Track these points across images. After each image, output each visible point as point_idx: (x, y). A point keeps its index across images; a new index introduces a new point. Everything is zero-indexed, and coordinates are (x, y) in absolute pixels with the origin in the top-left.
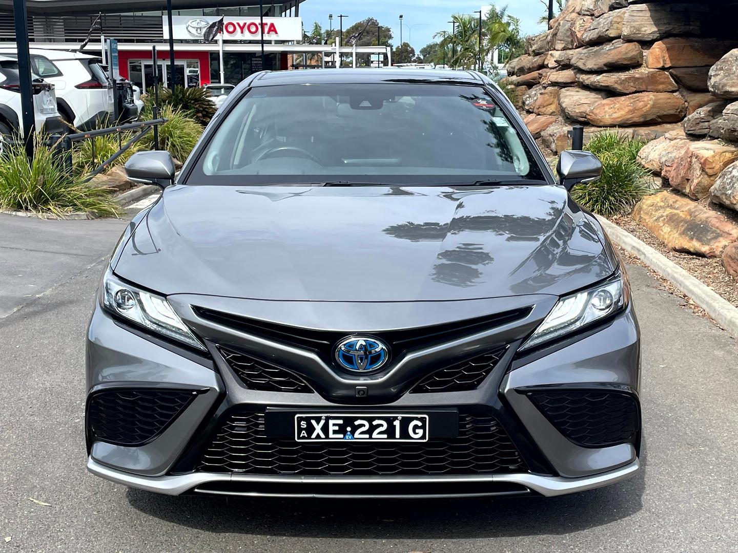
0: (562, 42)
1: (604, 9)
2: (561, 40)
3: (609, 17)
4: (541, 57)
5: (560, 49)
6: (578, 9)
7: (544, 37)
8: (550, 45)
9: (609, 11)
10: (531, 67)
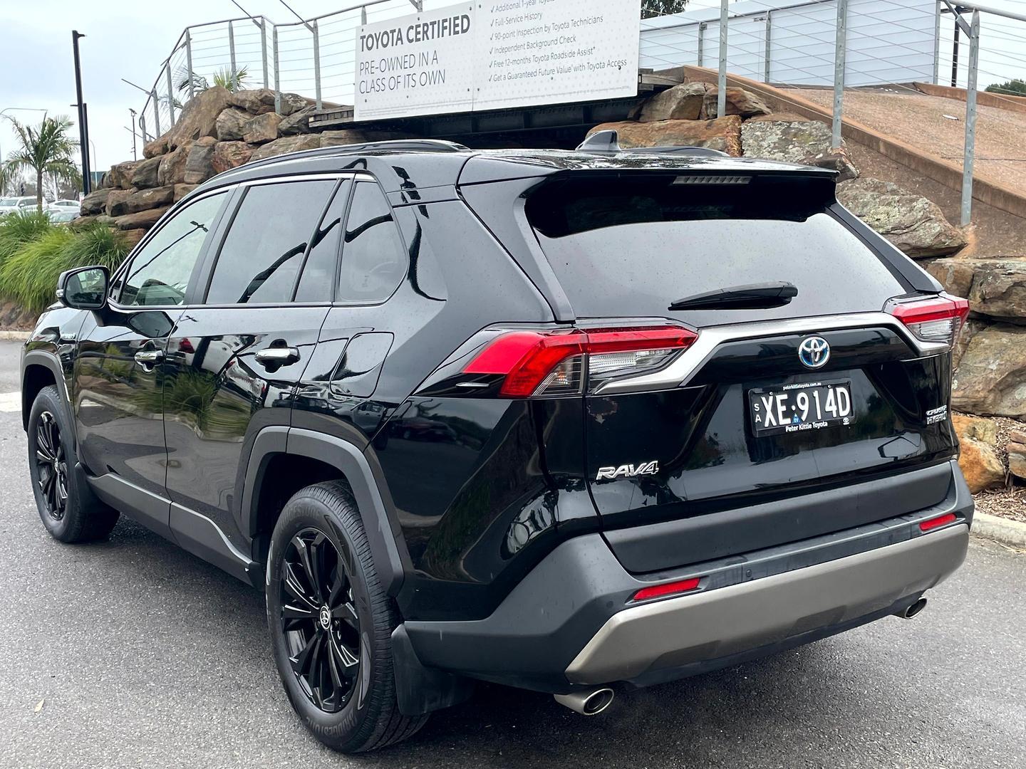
0: (197, 173)
1: (266, 134)
2: (194, 171)
3: (290, 144)
4: (157, 191)
5: (193, 182)
6: (205, 130)
7: (151, 165)
8: (168, 176)
9: (279, 136)
10: (141, 204)
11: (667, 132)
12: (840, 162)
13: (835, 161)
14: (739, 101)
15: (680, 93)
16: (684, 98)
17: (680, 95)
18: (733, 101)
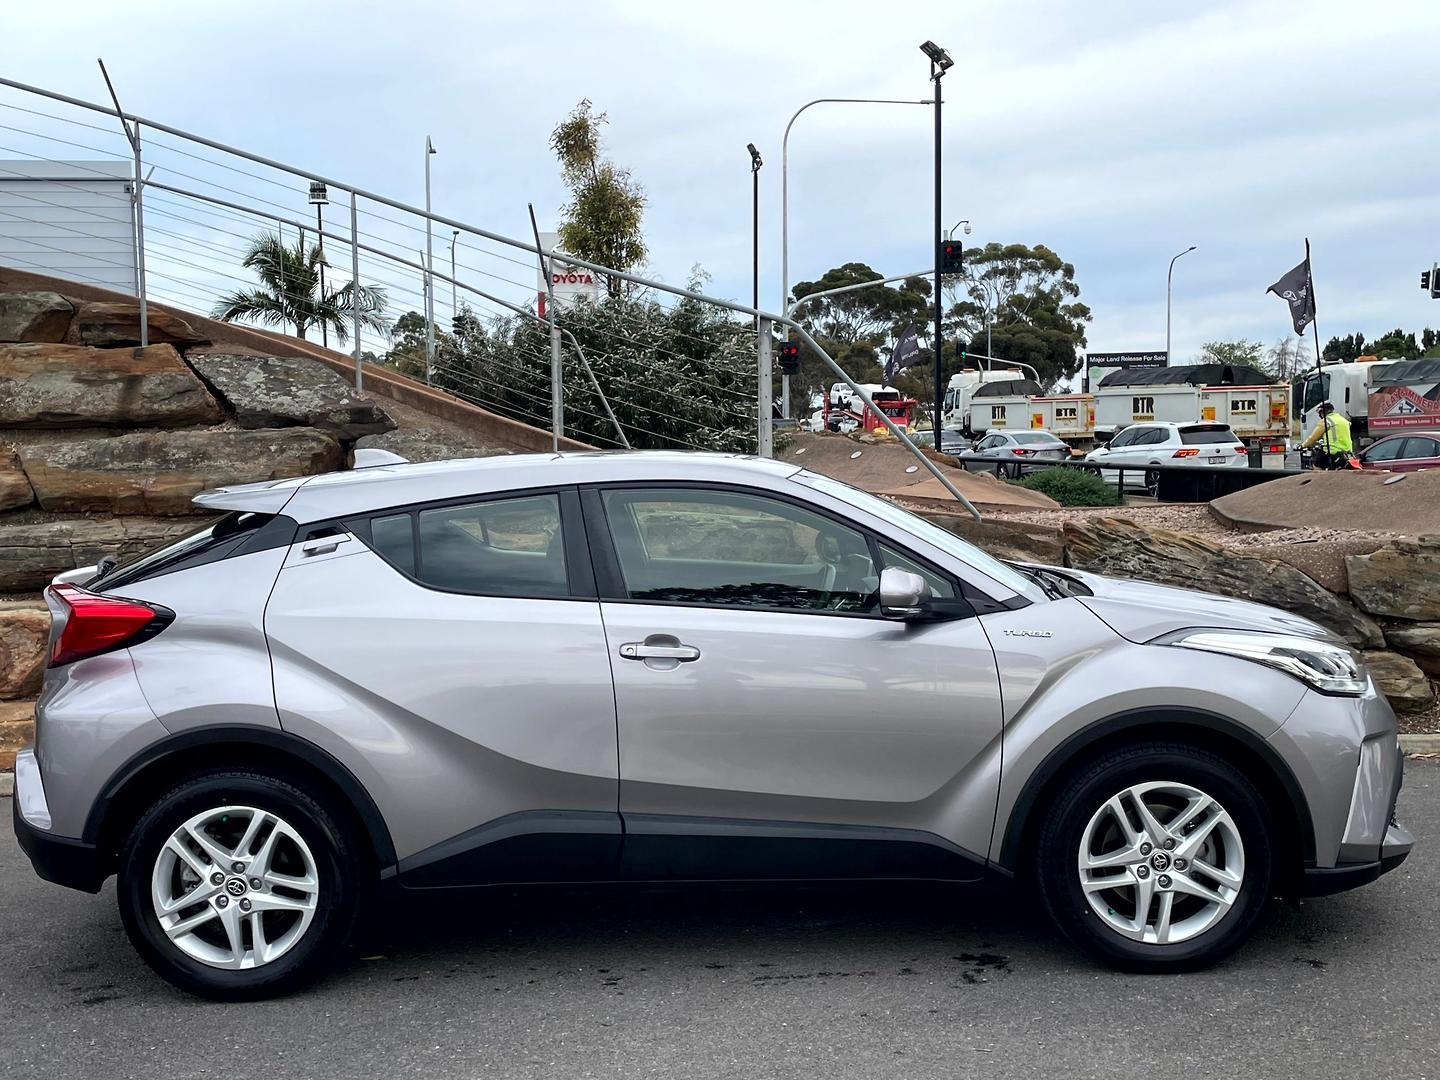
11: (51, 360)
12: (377, 409)
13: (371, 409)
14: (168, 326)
15: (28, 304)
16: (44, 313)
17: (36, 310)
18: (156, 323)
